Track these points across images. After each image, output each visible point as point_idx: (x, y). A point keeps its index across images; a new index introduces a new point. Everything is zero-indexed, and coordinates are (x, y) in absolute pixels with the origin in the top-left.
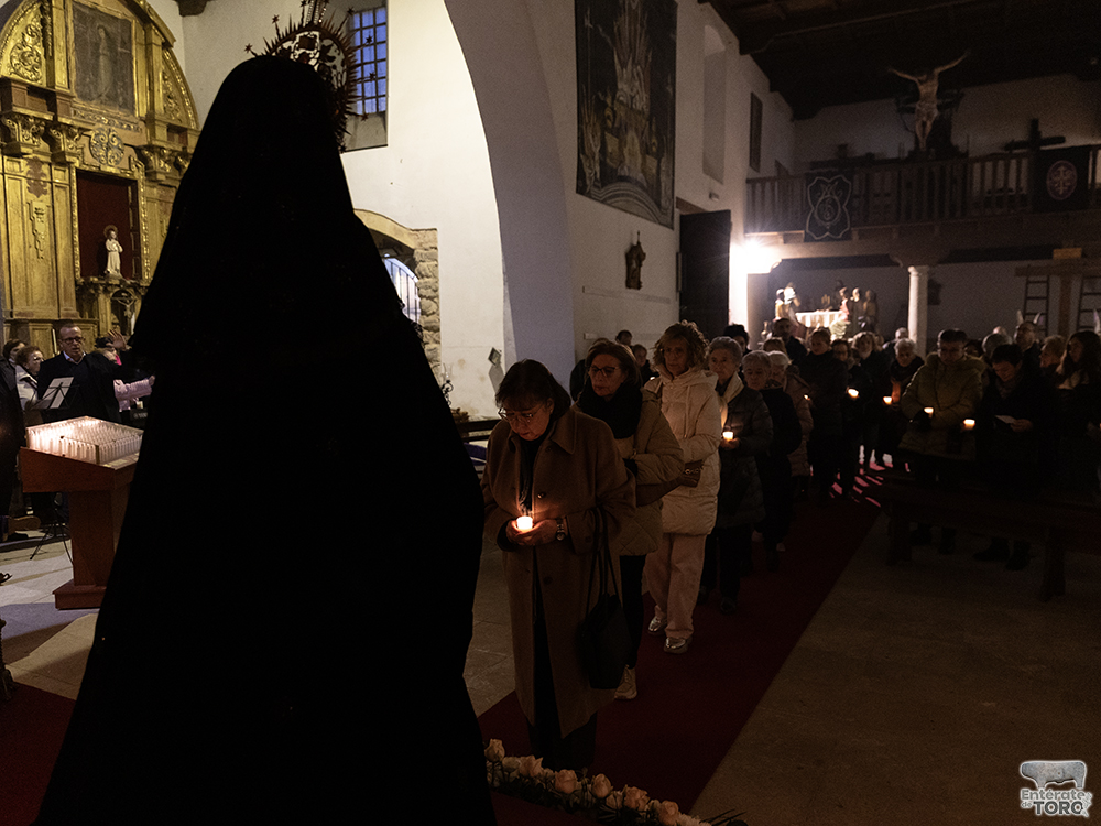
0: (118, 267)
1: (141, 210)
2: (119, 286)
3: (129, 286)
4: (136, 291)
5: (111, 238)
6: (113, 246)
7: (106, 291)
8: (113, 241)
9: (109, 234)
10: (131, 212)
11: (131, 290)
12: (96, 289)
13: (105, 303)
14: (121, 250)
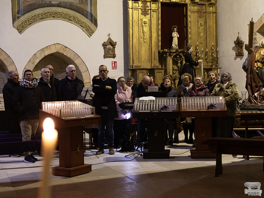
0: (177, 44)
1: (189, 17)
2: (176, 52)
3: (180, 52)
4: (183, 54)
5: (174, 31)
6: (175, 35)
7: (170, 55)
8: (175, 32)
9: (173, 29)
10: (185, 19)
11: (181, 54)
12: (166, 54)
13: (170, 61)
14: (178, 36)
